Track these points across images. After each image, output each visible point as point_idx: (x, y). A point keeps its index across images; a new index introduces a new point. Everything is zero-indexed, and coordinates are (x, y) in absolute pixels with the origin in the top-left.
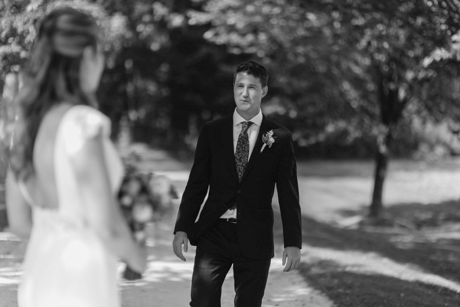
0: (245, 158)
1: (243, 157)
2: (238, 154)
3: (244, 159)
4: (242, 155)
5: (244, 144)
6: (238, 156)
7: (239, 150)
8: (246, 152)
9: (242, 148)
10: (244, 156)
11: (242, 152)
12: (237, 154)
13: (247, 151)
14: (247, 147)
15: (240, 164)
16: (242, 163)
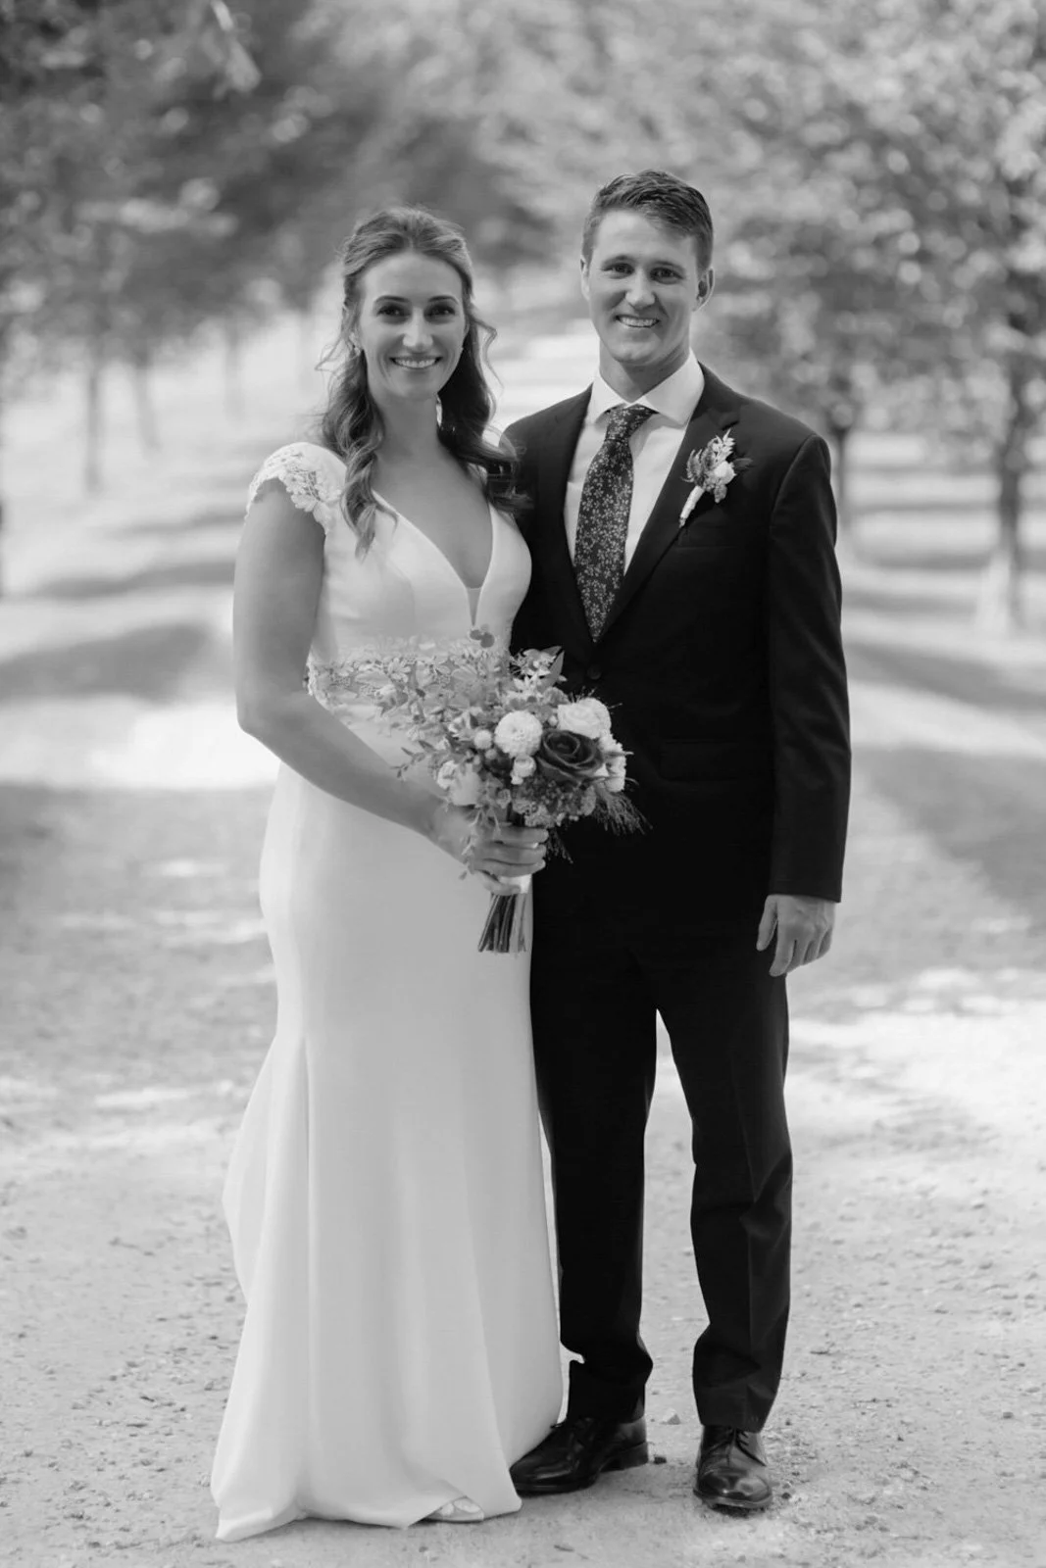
0: (610, 545)
1: (603, 543)
2: (586, 534)
3: (608, 550)
4: (601, 537)
6: (586, 540)
7: (588, 519)
8: (615, 523)
10: (608, 542)
11: (600, 523)
12: (583, 535)
13: (620, 521)
14: (621, 503)
15: (595, 572)
16: (602, 569)
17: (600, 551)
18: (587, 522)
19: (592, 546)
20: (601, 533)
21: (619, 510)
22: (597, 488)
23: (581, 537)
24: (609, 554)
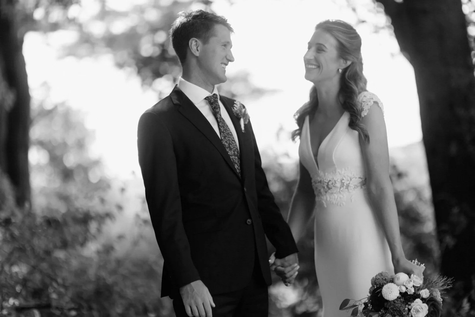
1: (230, 143)
4: (229, 140)
6: (226, 142)
15: (232, 153)
16: (234, 152)
17: (231, 145)
23: (223, 141)
24: (233, 146)
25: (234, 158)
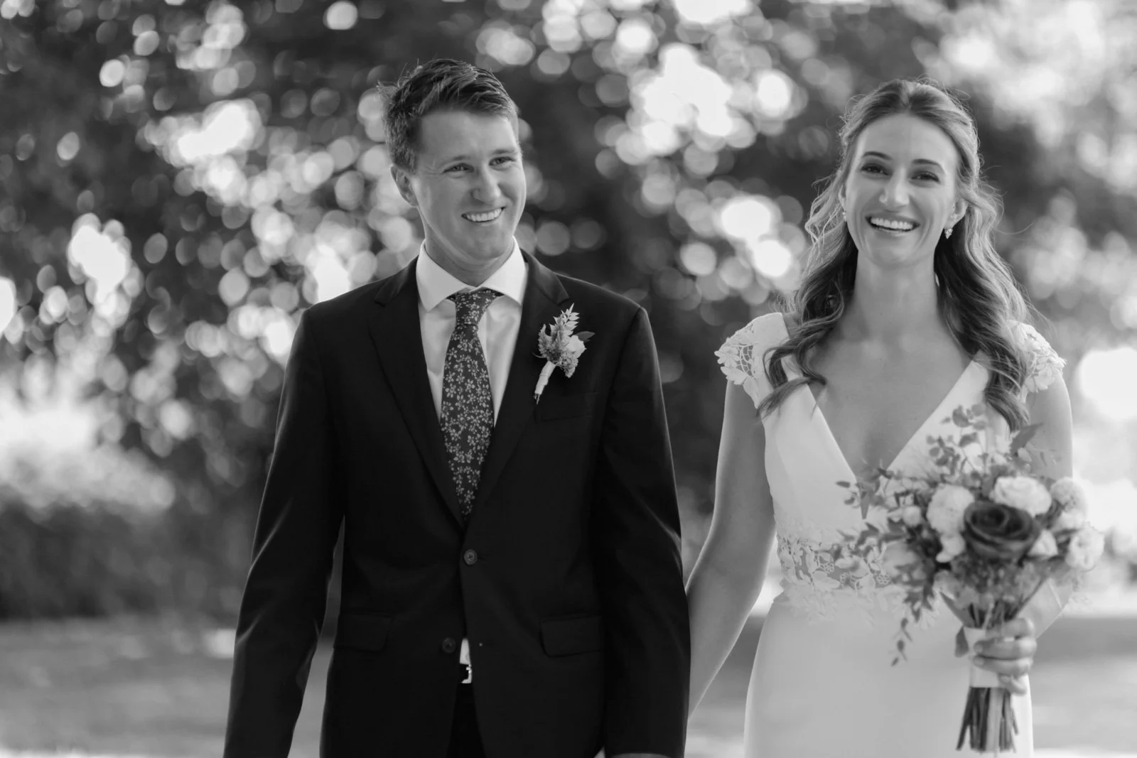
0: (479, 431)
1: (472, 429)
2: (453, 421)
3: (479, 436)
4: (469, 422)
5: (472, 378)
6: (454, 426)
7: (453, 405)
8: (481, 408)
9: (465, 394)
10: (476, 428)
11: (466, 410)
12: (449, 422)
13: (484, 405)
14: (482, 389)
15: (465, 459)
16: (475, 455)
17: (469, 437)
18: (452, 409)
19: (460, 432)
20: (469, 418)
21: (482, 395)
22: (458, 373)
23: (446, 424)
24: (479, 439)
25: (471, 473)
